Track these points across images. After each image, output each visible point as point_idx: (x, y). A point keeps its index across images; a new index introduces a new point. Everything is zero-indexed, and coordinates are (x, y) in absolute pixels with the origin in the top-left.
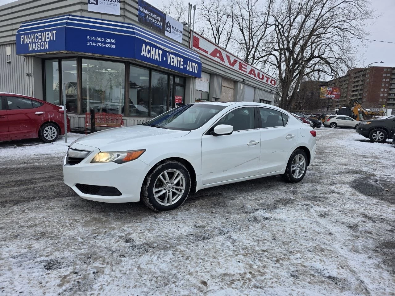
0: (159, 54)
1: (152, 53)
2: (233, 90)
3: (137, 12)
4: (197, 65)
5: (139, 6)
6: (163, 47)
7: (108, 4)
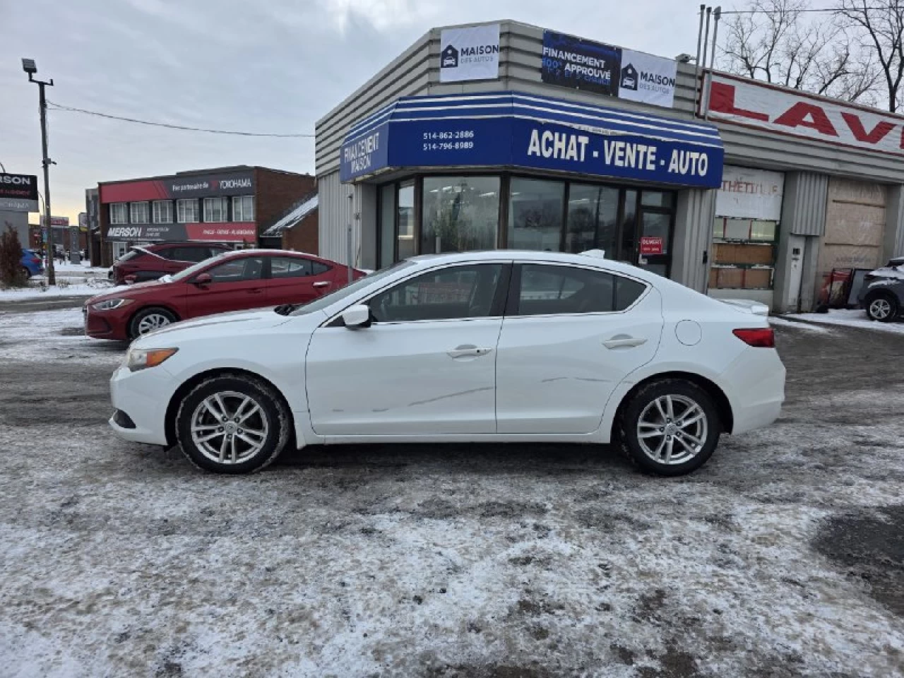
0: (579, 145)
1: (557, 145)
2: (882, 210)
3: (538, 63)
4: (704, 156)
5: (545, 48)
6: (590, 129)
7: (476, 60)
